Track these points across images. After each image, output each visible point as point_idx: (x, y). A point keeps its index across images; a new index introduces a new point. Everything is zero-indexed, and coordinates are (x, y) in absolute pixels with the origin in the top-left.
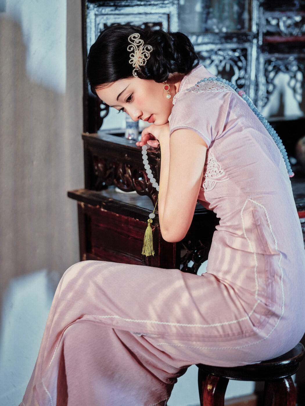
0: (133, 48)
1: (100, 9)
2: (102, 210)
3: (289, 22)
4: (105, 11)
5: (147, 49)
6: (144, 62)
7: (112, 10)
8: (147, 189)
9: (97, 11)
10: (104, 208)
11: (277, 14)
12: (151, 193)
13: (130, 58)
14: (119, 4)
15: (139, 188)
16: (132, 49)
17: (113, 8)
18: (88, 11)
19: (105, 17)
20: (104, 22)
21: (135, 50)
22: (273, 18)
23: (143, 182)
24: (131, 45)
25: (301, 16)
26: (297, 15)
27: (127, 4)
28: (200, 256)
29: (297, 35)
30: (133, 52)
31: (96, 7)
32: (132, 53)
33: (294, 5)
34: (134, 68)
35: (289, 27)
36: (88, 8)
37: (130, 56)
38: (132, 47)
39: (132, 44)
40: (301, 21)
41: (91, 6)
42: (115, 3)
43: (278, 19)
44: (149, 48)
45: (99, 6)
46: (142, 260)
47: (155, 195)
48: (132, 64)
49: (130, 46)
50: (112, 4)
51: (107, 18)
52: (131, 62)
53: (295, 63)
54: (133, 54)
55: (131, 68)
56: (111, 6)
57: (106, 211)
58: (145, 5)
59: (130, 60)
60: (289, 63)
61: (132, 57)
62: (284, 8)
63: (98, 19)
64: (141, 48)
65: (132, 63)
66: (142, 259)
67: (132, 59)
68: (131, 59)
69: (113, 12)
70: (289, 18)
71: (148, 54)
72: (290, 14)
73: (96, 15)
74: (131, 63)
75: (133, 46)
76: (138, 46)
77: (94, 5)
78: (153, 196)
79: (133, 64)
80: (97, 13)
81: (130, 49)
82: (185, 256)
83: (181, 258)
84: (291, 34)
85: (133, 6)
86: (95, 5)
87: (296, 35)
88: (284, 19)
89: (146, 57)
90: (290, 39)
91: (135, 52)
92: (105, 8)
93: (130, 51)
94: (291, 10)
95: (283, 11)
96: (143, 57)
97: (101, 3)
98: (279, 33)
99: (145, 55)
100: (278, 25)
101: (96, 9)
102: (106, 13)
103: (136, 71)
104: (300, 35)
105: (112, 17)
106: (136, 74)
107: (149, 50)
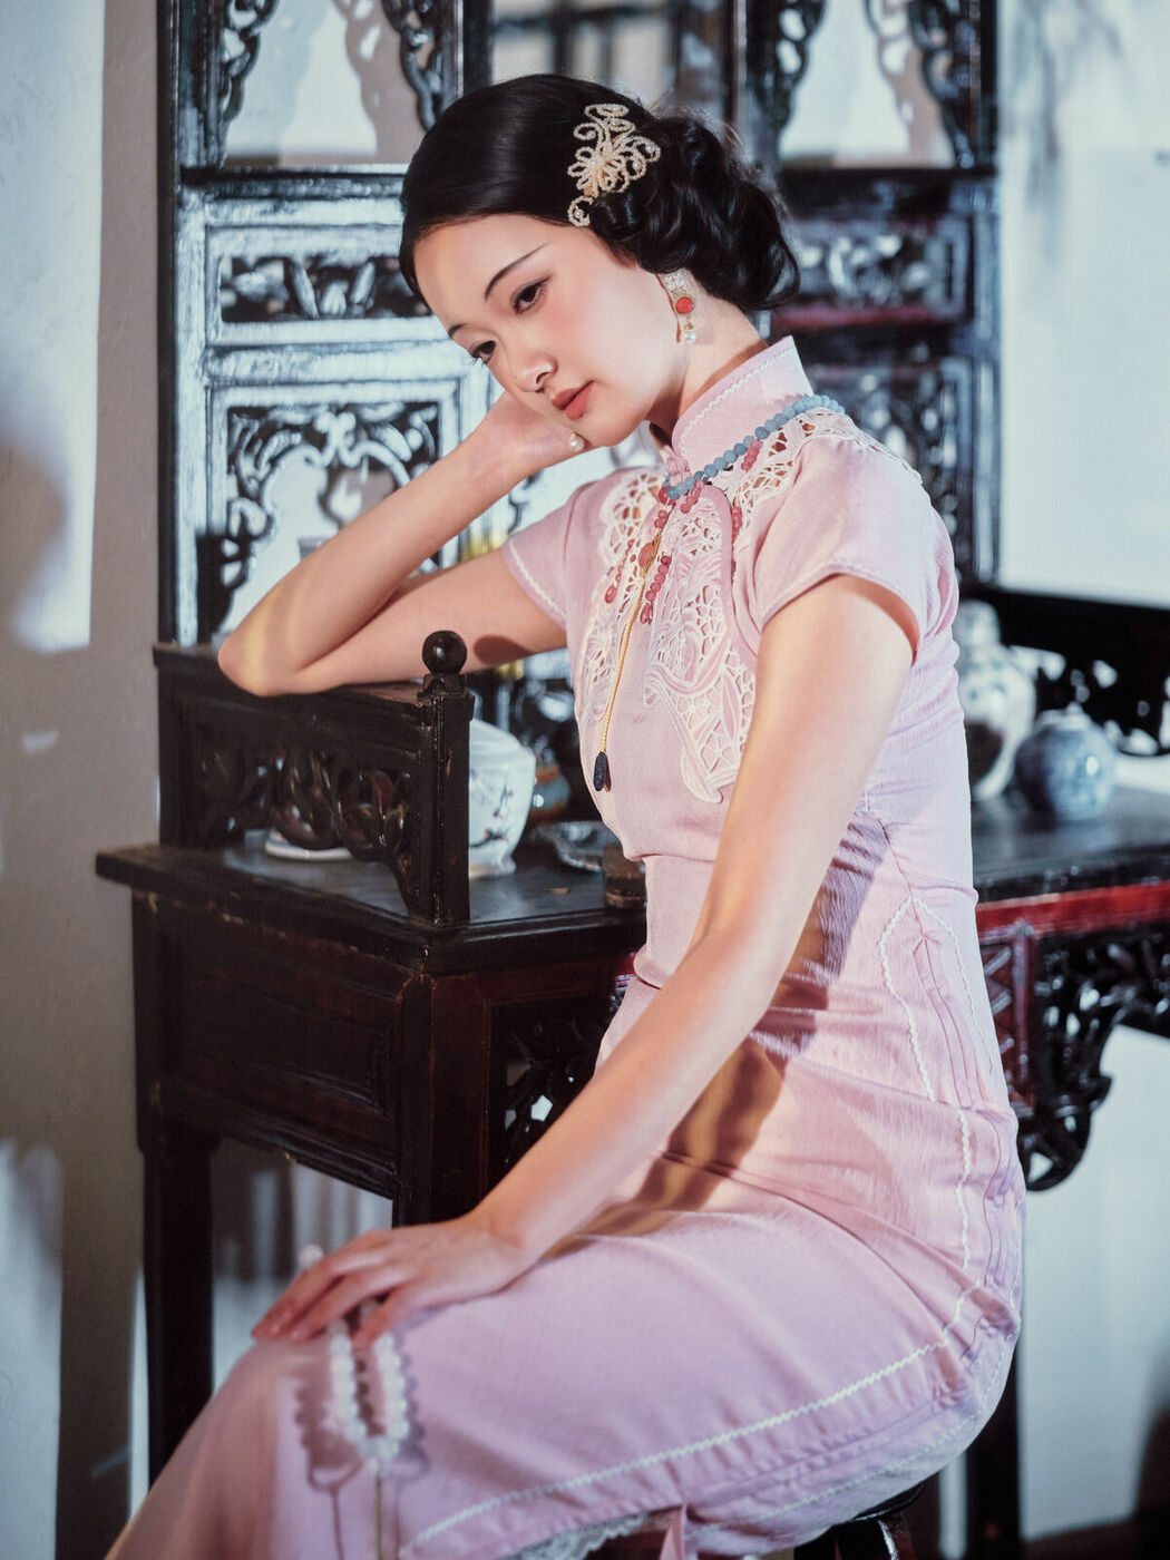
0: (597, 133)
1: (225, 208)
2: (227, 918)
3: (861, 257)
4: (241, 215)
5: (641, 148)
6: (620, 184)
7: (264, 213)
8: (382, 838)
9: (215, 214)
10: (233, 913)
11: (821, 229)
12: (395, 851)
13: (575, 161)
14: (290, 191)
15: (359, 836)
16: (590, 136)
17: (267, 205)
18: (182, 215)
19: (241, 235)
20: (237, 252)
21: (599, 142)
22: (809, 242)
23: (368, 813)
24: (591, 125)
25: (900, 235)
26: (886, 233)
27: (317, 190)
28: (571, 1079)
29: (889, 300)
30: (593, 143)
31: (210, 202)
32: (586, 146)
33: (876, 199)
34: (581, 193)
35: (859, 273)
36: (180, 204)
37: (578, 155)
38: (593, 129)
39: (595, 122)
40: (899, 254)
41: (192, 197)
42: (275, 187)
43: (826, 248)
44: (649, 149)
45: (222, 198)
46: (368, 1096)
47: (406, 858)
48: (577, 179)
49: (587, 125)
50: (266, 190)
51: (246, 239)
52: (575, 171)
53: (880, 398)
54: (588, 149)
56: (261, 198)
57: (239, 921)
58: (376, 196)
59: (574, 166)
60: (864, 400)
61: (583, 159)
62: (844, 207)
63: (216, 242)
64: (623, 140)
65: (578, 174)
66: (369, 1090)
67: (582, 165)
68: (578, 164)
69: (271, 219)
70: (859, 242)
71: (639, 163)
72: (860, 228)
73: (209, 230)
74: (573, 175)
75: (598, 129)
76: (614, 135)
77: (203, 194)
78: (400, 861)
79: (580, 181)
80: (212, 221)
81: (584, 131)
82: (522, 1079)
83: (509, 1088)
84: (867, 299)
85: (333, 199)
86: (207, 193)
87: (883, 300)
88: (844, 245)
89: (632, 172)
90: (866, 315)
91: (600, 144)
92: (239, 203)
93: (583, 138)
94: (865, 217)
95: (839, 220)
96: (622, 166)
97: (229, 189)
98: (829, 296)
99: (630, 164)
100: (823, 266)
101: (208, 208)
102: (244, 221)
103: (583, 205)
104: (897, 303)
105: (265, 234)
106: (579, 213)
107: (647, 156)
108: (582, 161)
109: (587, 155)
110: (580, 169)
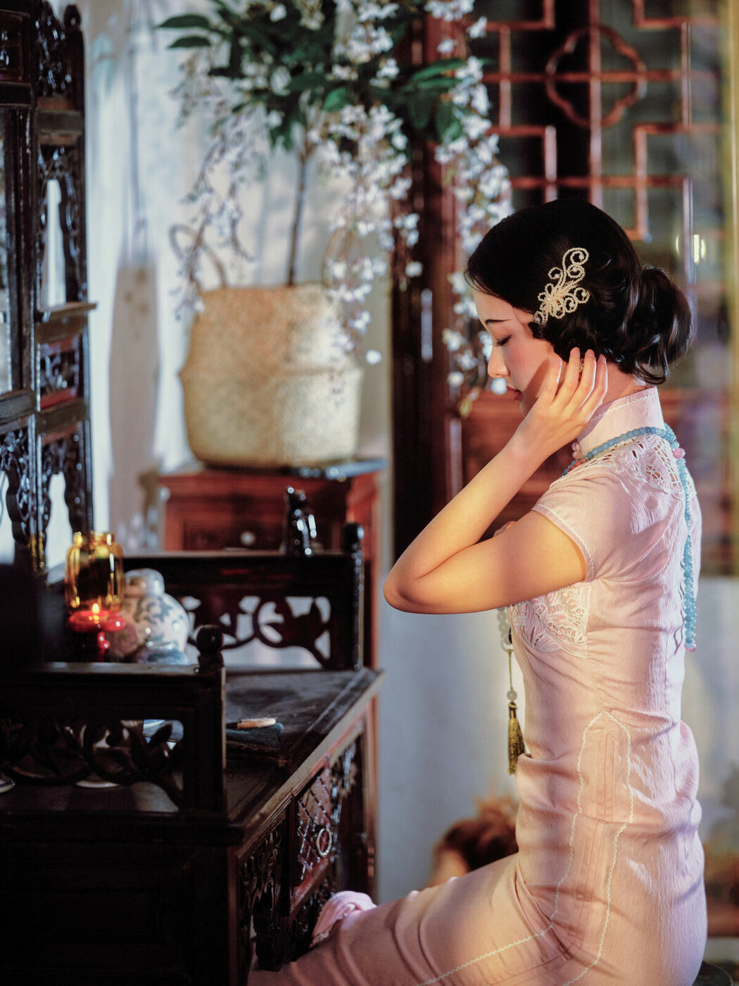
0: (560, 276)
16: (556, 276)
21: (559, 282)
24: (560, 269)
32: (552, 283)
34: (541, 311)
37: (546, 287)
39: (563, 268)
44: (583, 294)
49: (557, 269)
52: (541, 297)
54: (552, 286)
61: (547, 291)
65: (542, 300)
67: (546, 295)
68: (544, 293)
75: (562, 273)
76: (568, 280)
79: (542, 304)
81: (553, 276)
91: (558, 286)
93: (551, 278)
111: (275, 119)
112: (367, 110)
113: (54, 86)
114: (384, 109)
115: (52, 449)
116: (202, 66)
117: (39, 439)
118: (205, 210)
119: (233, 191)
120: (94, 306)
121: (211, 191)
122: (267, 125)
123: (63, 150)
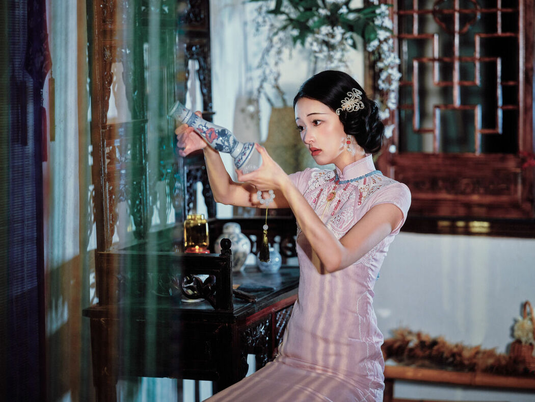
0: (352, 96)
5: (360, 105)
6: (350, 110)
12: (208, 295)
16: (350, 96)
21: (352, 98)
24: (352, 93)
30: (350, 98)
32: (348, 97)
34: (342, 107)
37: (345, 99)
44: (362, 105)
48: (342, 104)
55: (340, 105)
64: (357, 100)
71: (358, 108)
74: (342, 102)
76: (356, 98)
78: (210, 297)
81: (350, 94)
89: (355, 109)
96: (353, 107)
99: (355, 107)
103: (340, 110)
106: (339, 112)
107: (360, 107)
108: (345, 101)
109: (347, 100)
110: (344, 102)
111: (295, 33)
112: (333, 28)
113: (194, 19)
114: (340, 28)
115: (193, 173)
116: (264, 9)
117: (186, 168)
118: (264, 73)
119: (276, 64)
120: (214, 113)
121: (267, 64)
122: (291, 35)
123: (198, 46)
